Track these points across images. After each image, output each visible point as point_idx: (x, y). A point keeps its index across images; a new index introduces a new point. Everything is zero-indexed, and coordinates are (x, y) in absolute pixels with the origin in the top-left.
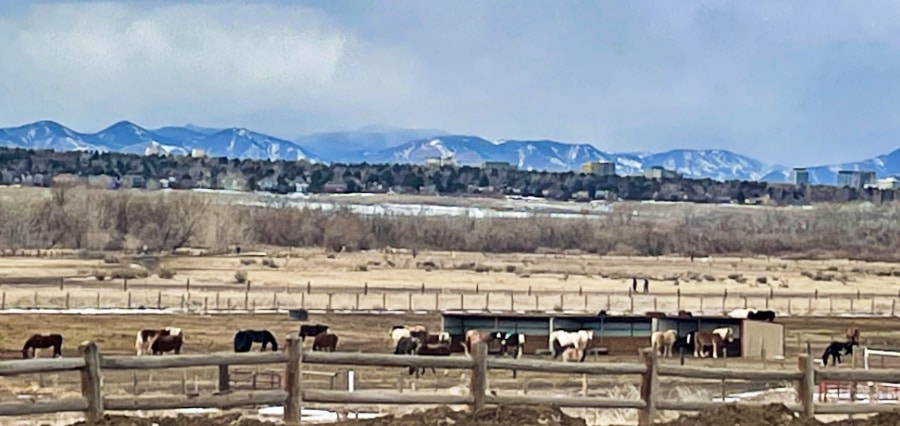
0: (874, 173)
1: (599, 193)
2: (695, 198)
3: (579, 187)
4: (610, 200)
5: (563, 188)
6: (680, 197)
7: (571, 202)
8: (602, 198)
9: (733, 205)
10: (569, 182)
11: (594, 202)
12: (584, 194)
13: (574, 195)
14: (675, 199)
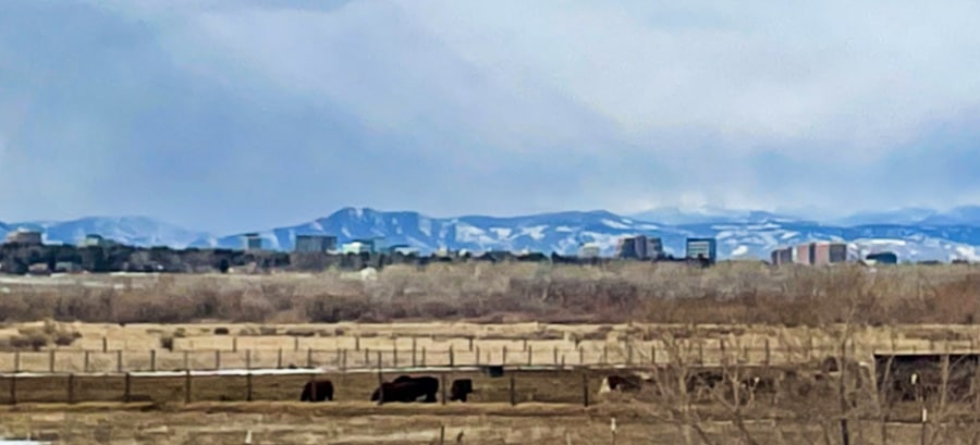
0: (335, 238)
1: (59, 265)
2: (172, 268)
3: (35, 259)
4: (74, 271)
5: (18, 260)
6: (154, 267)
7: (28, 276)
8: (63, 270)
9: (216, 274)
10: (23, 253)
11: (54, 275)
12: (44, 266)
13: (31, 268)
14: (149, 269)
